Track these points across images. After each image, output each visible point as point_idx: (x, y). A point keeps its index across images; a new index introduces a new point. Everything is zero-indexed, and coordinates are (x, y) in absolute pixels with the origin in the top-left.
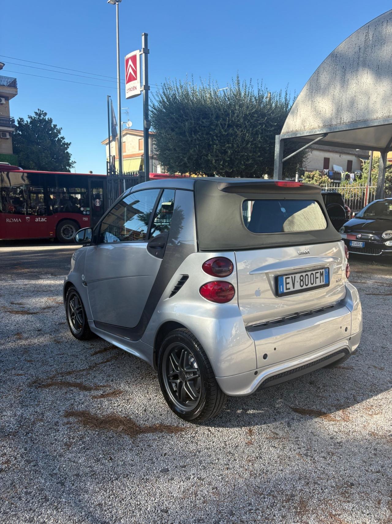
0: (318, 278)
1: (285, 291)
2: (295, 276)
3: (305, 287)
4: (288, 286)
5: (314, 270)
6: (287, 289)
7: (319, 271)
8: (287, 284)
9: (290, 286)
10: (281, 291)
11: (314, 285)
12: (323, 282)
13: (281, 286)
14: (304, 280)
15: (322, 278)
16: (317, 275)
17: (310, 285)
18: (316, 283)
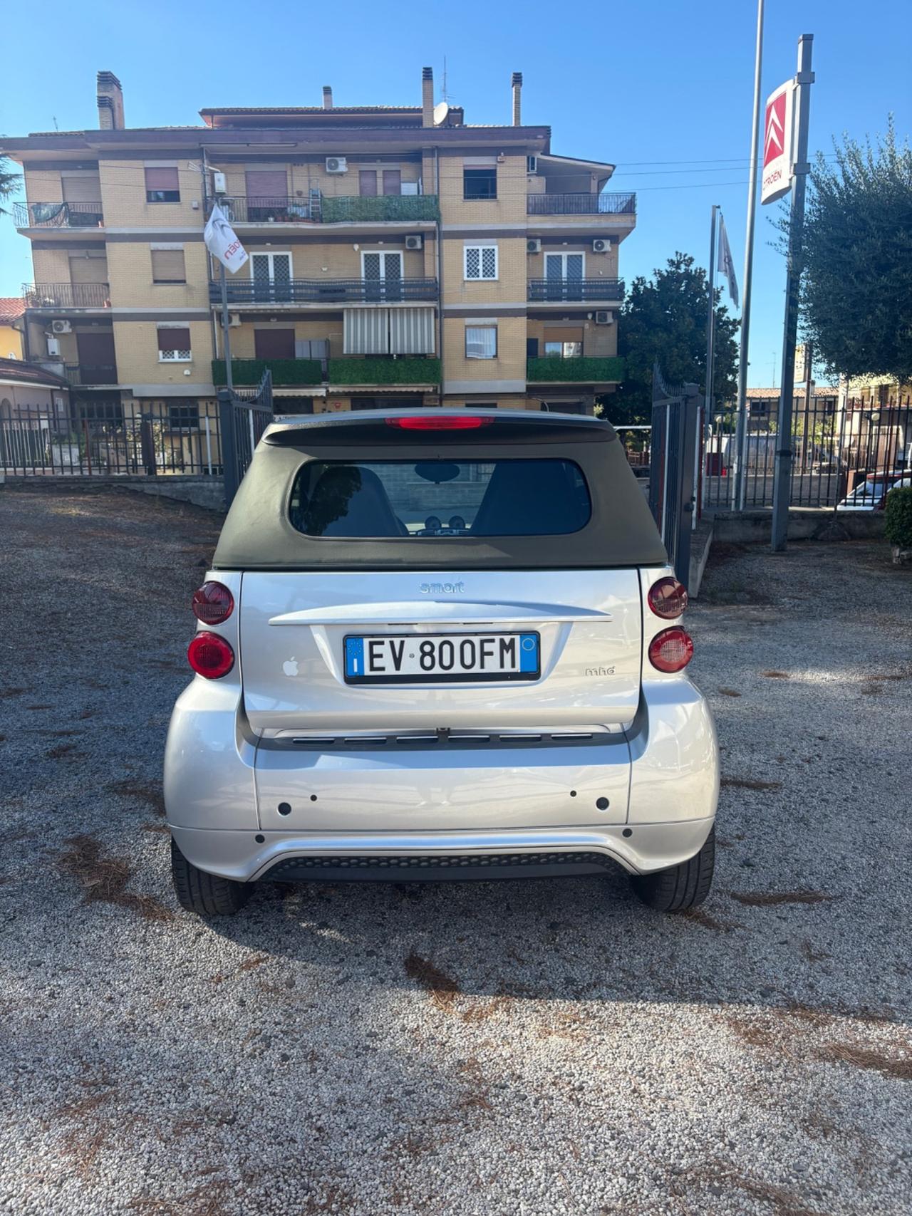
0: (491, 654)
1: (367, 672)
2: (402, 643)
3: (437, 670)
4: (377, 663)
5: (476, 634)
6: (372, 668)
7: (497, 638)
8: (374, 656)
9: (385, 662)
10: (356, 670)
11: (476, 669)
12: (513, 666)
13: (355, 661)
14: (436, 654)
15: (507, 656)
16: (487, 647)
17: (457, 669)
18: (482, 666)
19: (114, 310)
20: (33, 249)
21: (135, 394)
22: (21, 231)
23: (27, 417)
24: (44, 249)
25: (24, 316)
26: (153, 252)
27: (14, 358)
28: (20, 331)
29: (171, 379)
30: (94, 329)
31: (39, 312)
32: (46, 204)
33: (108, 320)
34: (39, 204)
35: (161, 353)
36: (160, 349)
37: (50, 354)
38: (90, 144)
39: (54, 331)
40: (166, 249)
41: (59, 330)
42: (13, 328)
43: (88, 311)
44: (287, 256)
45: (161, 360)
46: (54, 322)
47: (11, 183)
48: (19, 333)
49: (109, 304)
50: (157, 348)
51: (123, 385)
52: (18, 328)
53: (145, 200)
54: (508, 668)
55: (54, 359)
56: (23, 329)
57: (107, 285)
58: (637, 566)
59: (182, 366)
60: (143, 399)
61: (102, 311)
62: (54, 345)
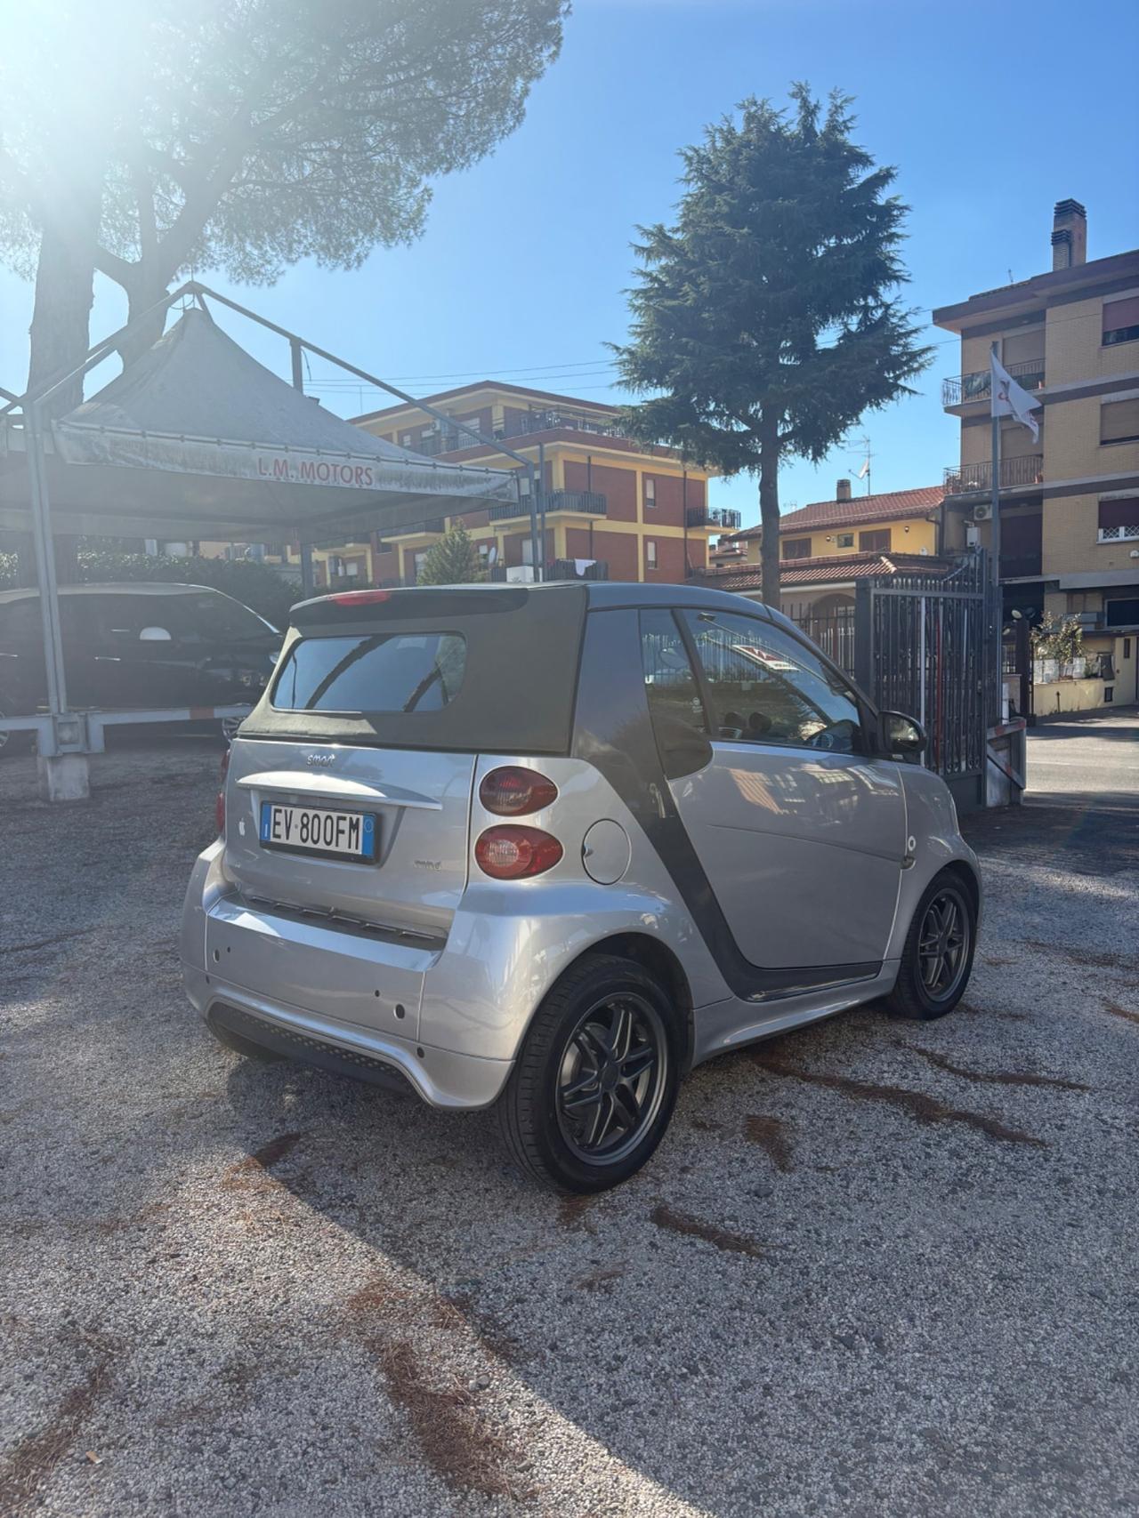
0: (343, 832)
1: (273, 840)
2: (292, 813)
3: (309, 844)
4: (277, 830)
5: (335, 810)
6: (274, 835)
7: (348, 816)
8: (277, 823)
9: (281, 830)
10: (266, 835)
11: (332, 848)
12: (357, 848)
13: (266, 826)
14: (310, 827)
16: (341, 825)
17: (321, 845)
18: (337, 845)
19: (1047, 485)
20: (962, 427)
21: (1062, 587)
22: (949, 410)
24: (975, 425)
25: (942, 505)
26: (1103, 406)
27: (925, 553)
28: (936, 522)
29: (1111, 563)
30: (1023, 511)
31: (960, 498)
32: (978, 375)
33: (1036, 499)
34: (973, 374)
35: (1101, 531)
36: (1100, 527)
37: (969, 545)
38: (1037, 293)
39: (976, 518)
40: (1122, 399)
41: (981, 516)
42: (927, 520)
43: (1014, 491)
45: (1101, 540)
46: (976, 508)
48: (933, 525)
49: (1041, 479)
50: (1097, 525)
51: (1048, 576)
52: (933, 519)
53: (1100, 344)
54: (353, 850)
55: (970, 550)
56: (940, 519)
57: (1041, 456)
58: (477, 751)
59: (1128, 546)
60: (1072, 592)
61: (1031, 489)
62: (974, 535)
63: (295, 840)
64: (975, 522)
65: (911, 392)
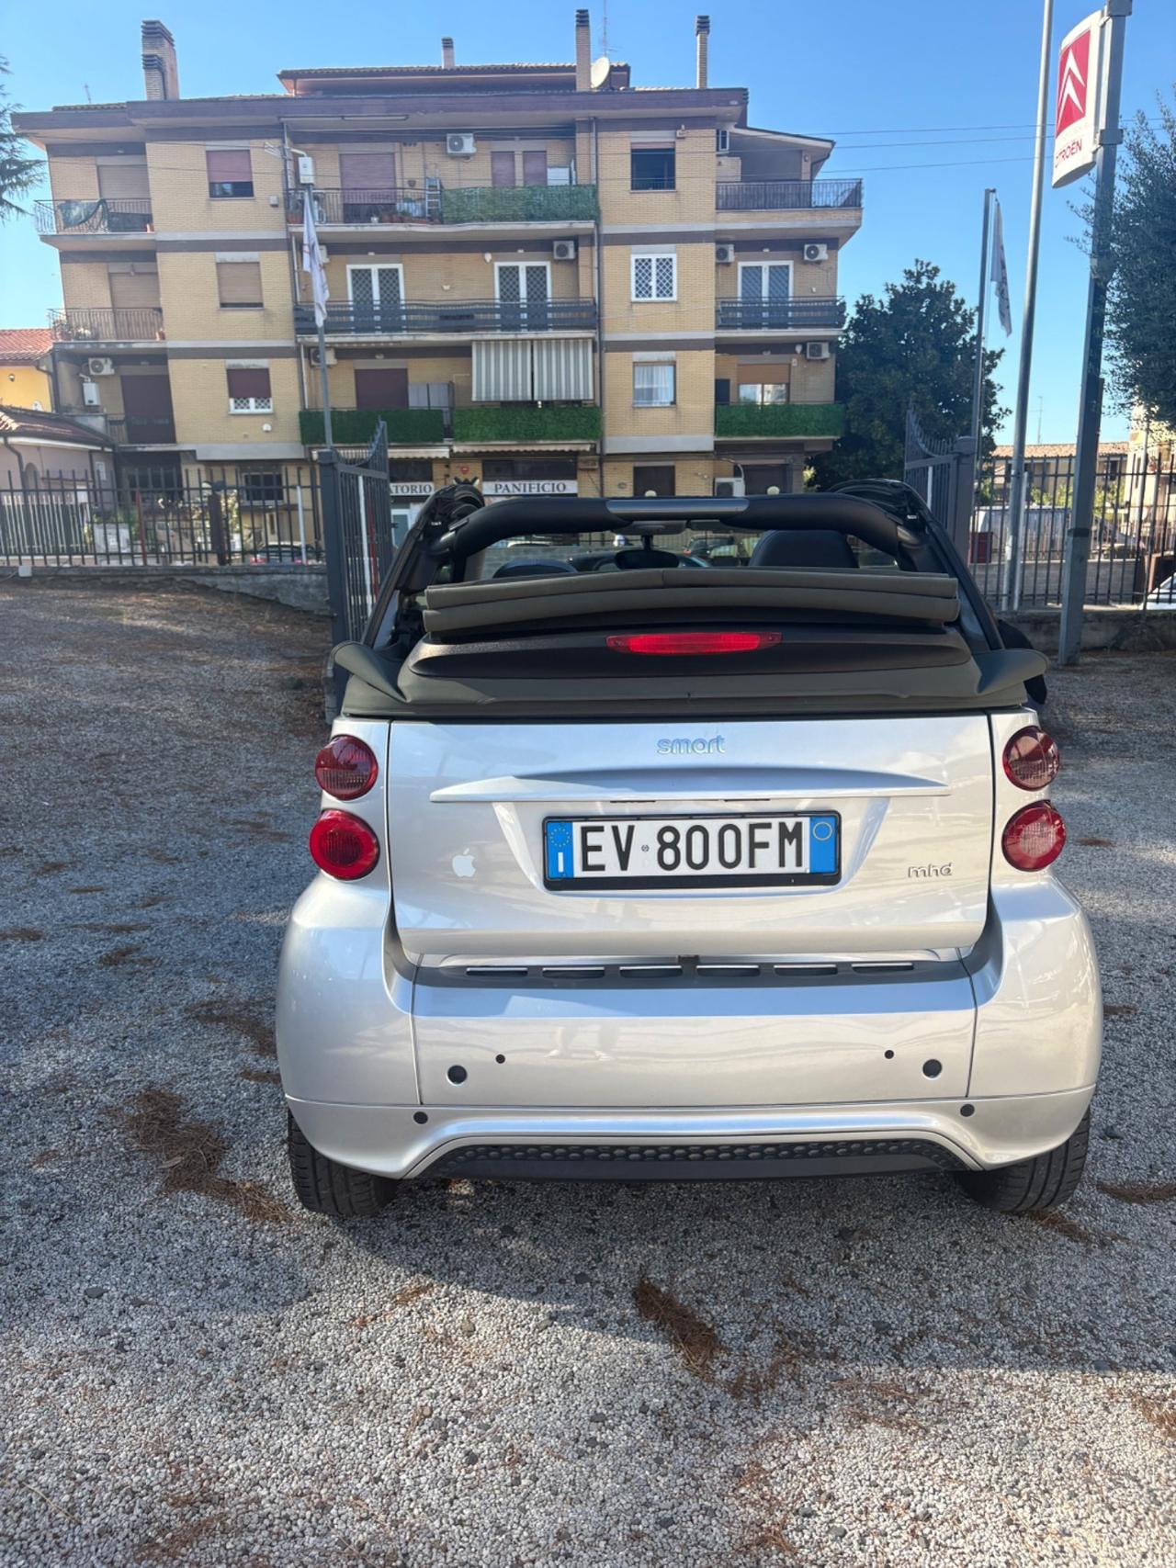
0: (765, 845)
1: (578, 872)
2: (631, 829)
3: (683, 870)
4: (593, 858)
6: (586, 867)
7: (775, 822)
8: (589, 848)
9: (605, 858)
10: (561, 869)
11: (742, 869)
12: (799, 863)
13: (561, 855)
14: (682, 845)
15: (790, 849)
16: (760, 835)
17: (714, 868)
18: (752, 864)
19: (170, 344)
20: (62, 262)
21: (199, 457)
22: (45, 238)
23: (59, 487)
24: (77, 262)
25: (52, 353)
26: (219, 265)
27: (40, 409)
28: (47, 372)
29: (246, 436)
30: (143, 369)
31: (72, 347)
32: (76, 202)
33: (161, 357)
34: (68, 202)
35: (232, 401)
36: (231, 396)
37: (87, 403)
38: (134, 121)
39: (92, 372)
40: (236, 260)
41: (98, 371)
42: (38, 368)
43: (135, 346)
44: (396, 270)
45: (233, 411)
46: (91, 360)
47: (31, 172)
48: (45, 376)
49: (163, 337)
50: (227, 394)
51: (183, 445)
52: (44, 368)
53: (208, 195)
54: (790, 867)
55: (92, 410)
56: (51, 370)
57: (160, 310)
58: (987, 711)
59: (261, 419)
60: (210, 463)
61: (154, 346)
62: (92, 392)
63: (643, 863)
64: (91, 376)
65: (18, 209)
